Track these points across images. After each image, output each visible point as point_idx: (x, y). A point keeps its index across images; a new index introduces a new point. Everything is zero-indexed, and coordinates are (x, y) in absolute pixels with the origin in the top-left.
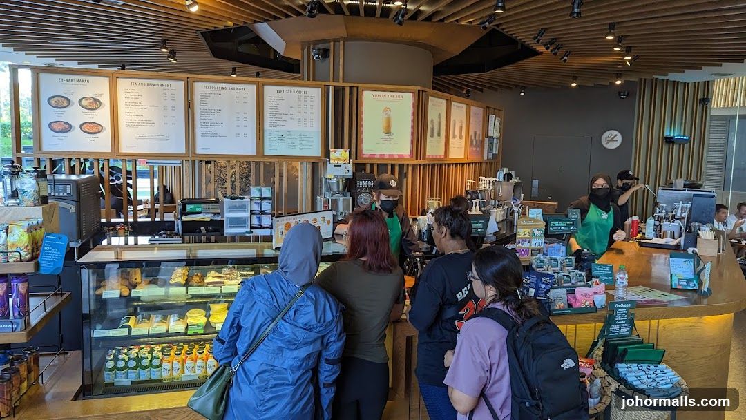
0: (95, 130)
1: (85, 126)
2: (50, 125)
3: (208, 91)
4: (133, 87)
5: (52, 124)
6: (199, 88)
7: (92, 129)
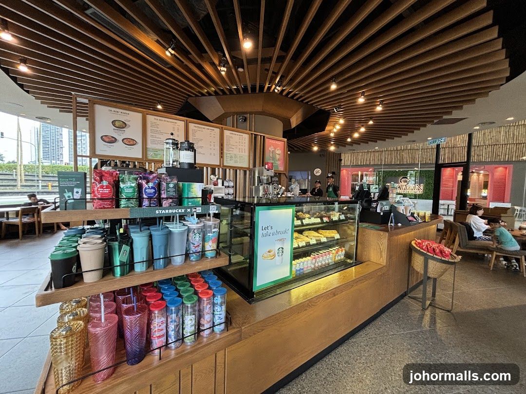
0: (131, 143)
1: (125, 140)
2: (102, 137)
3: (196, 129)
4: (156, 121)
5: (103, 137)
6: (192, 126)
7: (130, 142)
